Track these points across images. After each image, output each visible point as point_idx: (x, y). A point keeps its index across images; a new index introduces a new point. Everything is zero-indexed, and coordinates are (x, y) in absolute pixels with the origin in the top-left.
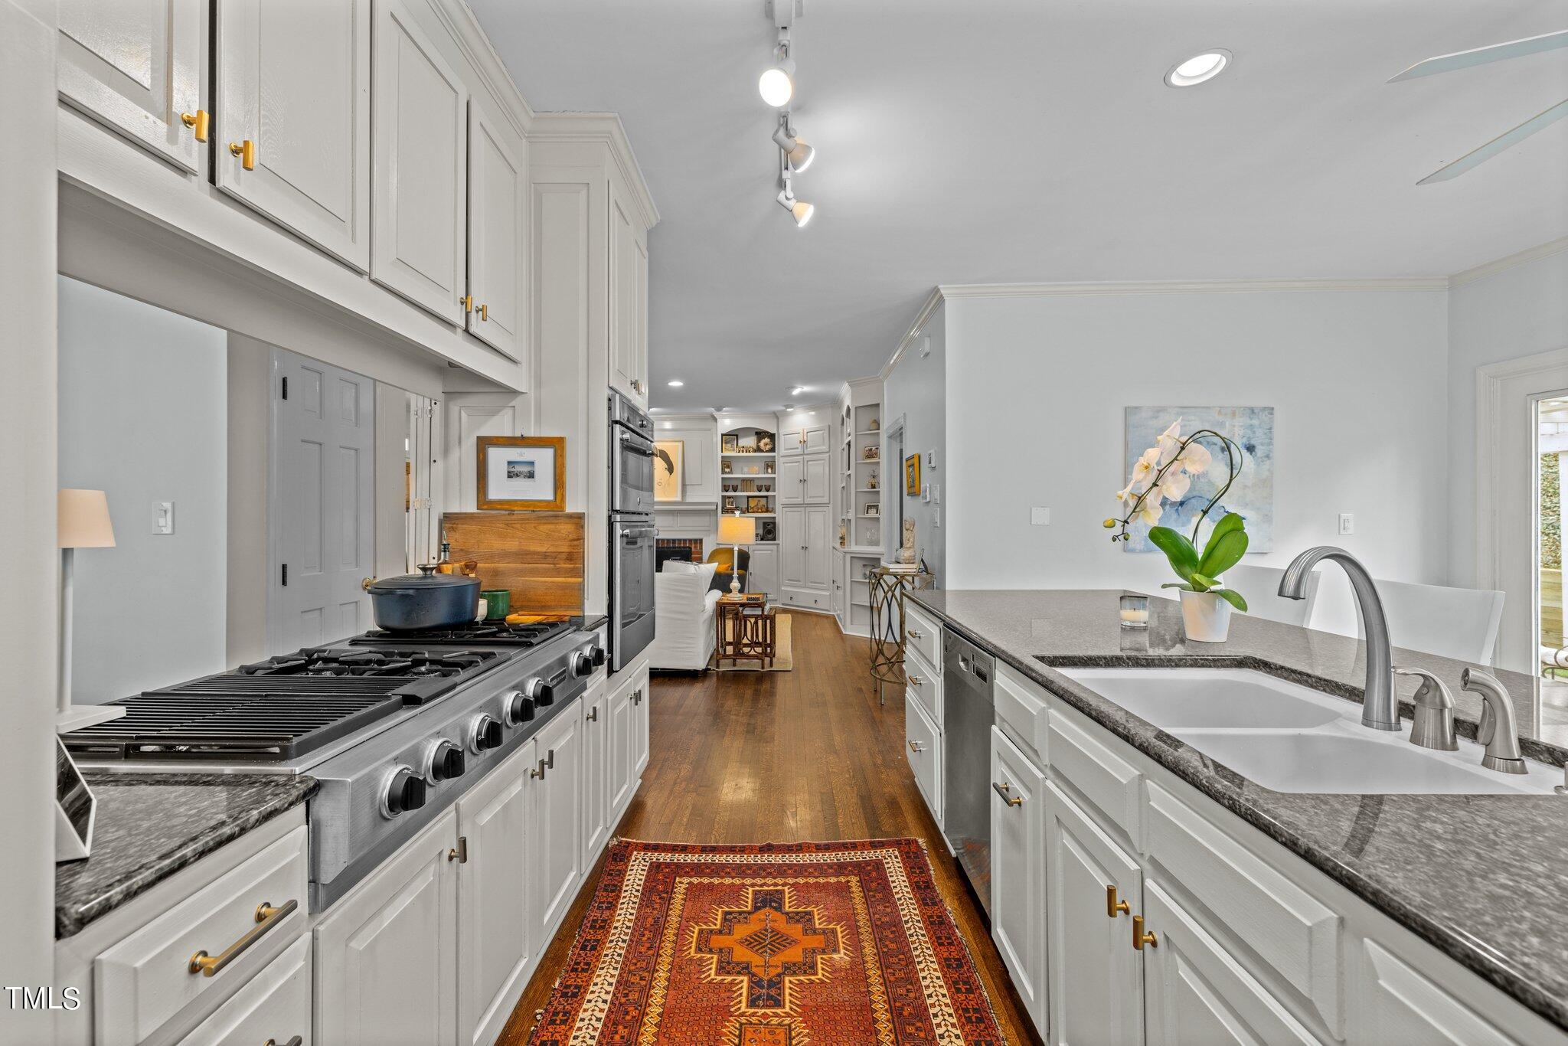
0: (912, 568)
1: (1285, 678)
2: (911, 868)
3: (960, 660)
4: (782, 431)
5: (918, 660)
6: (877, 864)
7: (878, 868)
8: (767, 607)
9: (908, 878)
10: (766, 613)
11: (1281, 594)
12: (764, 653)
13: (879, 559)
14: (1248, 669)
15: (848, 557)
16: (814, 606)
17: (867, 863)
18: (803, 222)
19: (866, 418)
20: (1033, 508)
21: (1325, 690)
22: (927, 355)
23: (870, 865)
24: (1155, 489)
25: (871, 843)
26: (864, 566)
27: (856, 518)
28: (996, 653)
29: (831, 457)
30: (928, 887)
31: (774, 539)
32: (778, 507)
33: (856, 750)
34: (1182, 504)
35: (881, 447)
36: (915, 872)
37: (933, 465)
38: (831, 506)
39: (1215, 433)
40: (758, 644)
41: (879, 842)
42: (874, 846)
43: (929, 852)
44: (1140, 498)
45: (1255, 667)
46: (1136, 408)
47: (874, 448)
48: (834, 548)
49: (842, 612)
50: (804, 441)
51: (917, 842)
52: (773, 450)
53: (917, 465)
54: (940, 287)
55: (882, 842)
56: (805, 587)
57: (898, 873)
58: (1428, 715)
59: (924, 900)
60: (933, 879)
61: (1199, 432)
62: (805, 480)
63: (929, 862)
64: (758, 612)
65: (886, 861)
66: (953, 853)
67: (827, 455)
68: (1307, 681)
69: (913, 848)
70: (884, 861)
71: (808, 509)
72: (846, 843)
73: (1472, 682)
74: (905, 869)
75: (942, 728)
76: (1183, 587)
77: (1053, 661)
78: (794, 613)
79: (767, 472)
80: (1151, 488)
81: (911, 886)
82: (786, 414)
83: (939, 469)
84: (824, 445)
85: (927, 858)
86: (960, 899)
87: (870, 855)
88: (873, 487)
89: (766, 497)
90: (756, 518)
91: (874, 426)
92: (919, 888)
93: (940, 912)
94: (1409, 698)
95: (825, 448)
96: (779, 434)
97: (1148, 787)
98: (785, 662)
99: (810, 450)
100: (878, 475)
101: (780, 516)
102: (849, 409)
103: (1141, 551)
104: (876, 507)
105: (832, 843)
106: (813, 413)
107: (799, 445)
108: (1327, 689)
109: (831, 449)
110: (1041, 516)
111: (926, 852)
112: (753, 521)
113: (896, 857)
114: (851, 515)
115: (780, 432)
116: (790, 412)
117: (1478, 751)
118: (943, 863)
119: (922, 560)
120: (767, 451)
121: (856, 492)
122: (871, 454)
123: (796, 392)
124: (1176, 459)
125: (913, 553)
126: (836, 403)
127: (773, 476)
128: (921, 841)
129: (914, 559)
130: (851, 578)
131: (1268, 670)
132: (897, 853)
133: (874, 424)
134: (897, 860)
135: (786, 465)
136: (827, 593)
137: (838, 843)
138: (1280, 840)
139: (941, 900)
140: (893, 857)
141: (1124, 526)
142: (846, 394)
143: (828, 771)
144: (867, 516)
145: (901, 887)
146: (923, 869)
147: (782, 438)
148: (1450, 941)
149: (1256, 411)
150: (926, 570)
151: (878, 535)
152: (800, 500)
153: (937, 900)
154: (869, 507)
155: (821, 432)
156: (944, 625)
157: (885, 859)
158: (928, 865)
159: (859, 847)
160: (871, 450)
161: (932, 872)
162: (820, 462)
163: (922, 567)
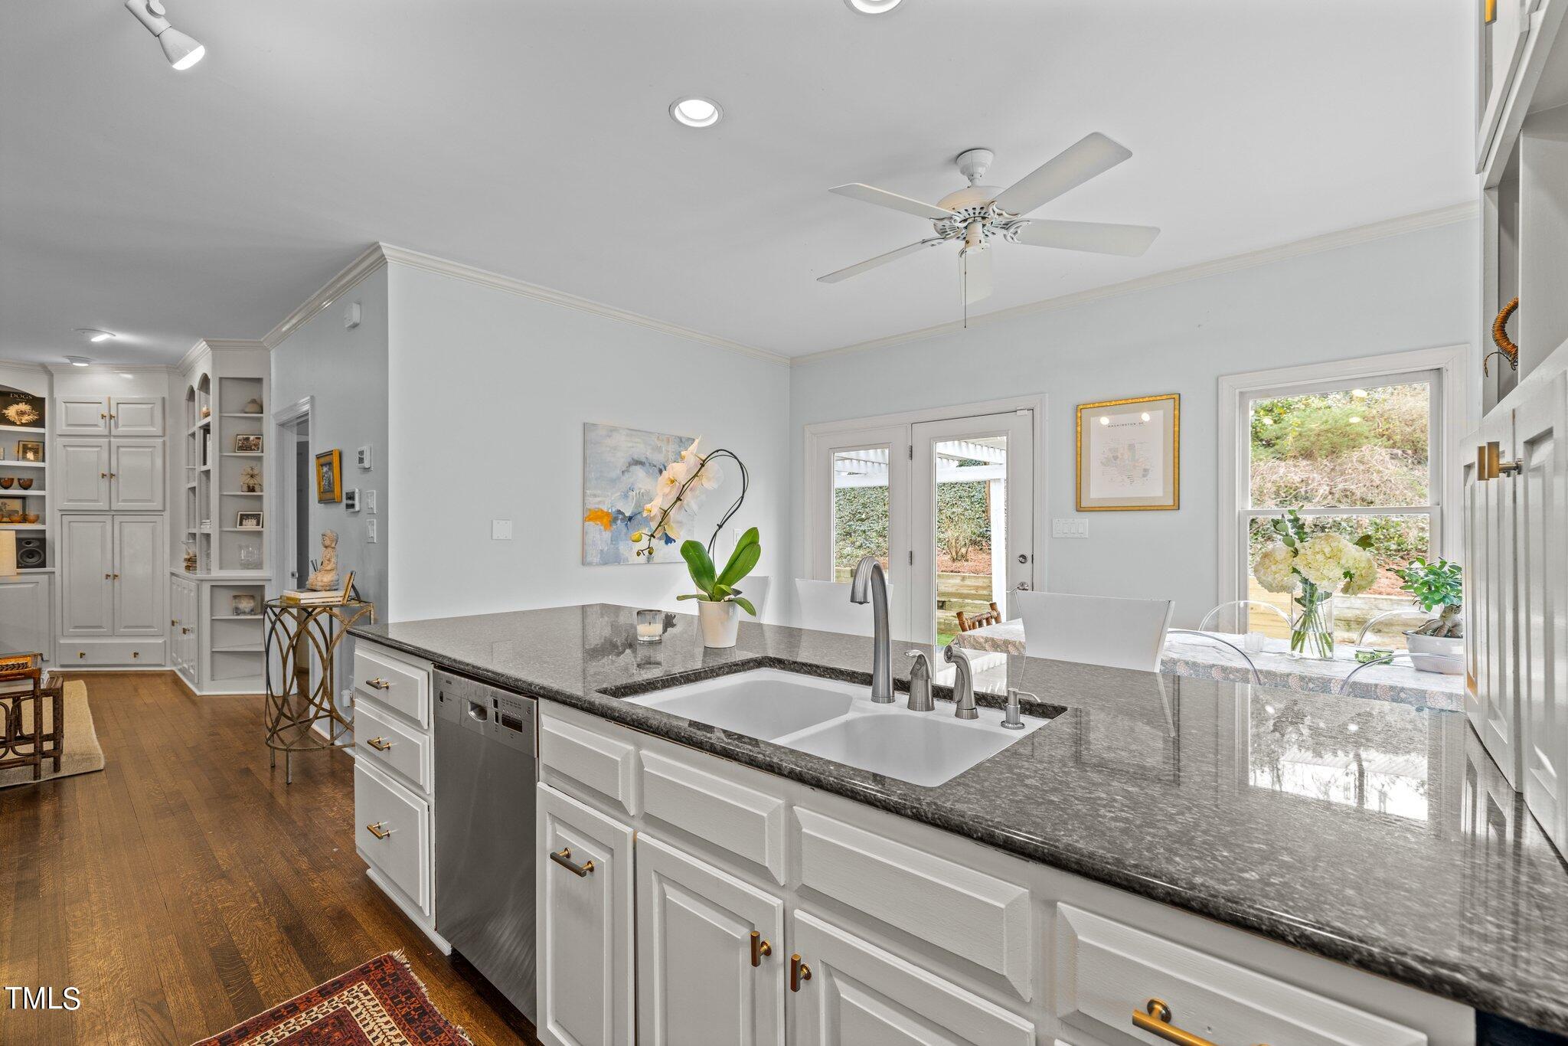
0: (336, 597)
1: (797, 671)
2: (392, 999)
3: (469, 708)
4: (59, 395)
5: (381, 717)
6: (337, 1018)
7: (341, 1024)
8: (45, 677)
9: (391, 1015)
10: (43, 686)
11: (853, 600)
12: (40, 753)
13: (262, 587)
14: (764, 668)
15: (206, 589)
16: (132, 661)
17: (321, 1025)
18: (182, 65)
19: (239, 396)
20: (495, 522)
21: (831, 677)
22: (355, 326)
23: (327, 1025)
24: (679, 503)
25: (319, 991)
26: (235, 597)
27: (221, 532)
28: (534, 693)
29: (168, 444)
30: (425, 1013)
31: (43, 565)
32: (51, 513)
33: (261, 861)
34: (630, 519)
35: (265, 439)
36: (401, 1002)
37: (366, 464)
38: (167, 514)
39: (732, 454)
40: (25, 739)
41: (333, 984)
42: (325, 993)
43: (412, 964)
44: (666, 512)
45: (770, 665)
46: (593, 425)
47: (252, 438)
48: (172, 574)
49: (194, 663)
50: (111, 417)
51: (391, 957)
52: (40, 422)
53: (336, 464)
54: (381, 243)
55: (338, 982)
56: (113, 635)
57: (375, 1014)
58: (919, 687)
59: (422, 1034)
60: (428, 999)
61: (717, 451)
62: (112, 475)
63: (416, 978)
64: (29, 686)
65: (352, 1006)
66: (446, 948)
67: (160, 440)
68: (816, 672)
69: (389, 969)
70: (349, 1009)
71: (118, 519)
72: (278, 1010)
73: (956, 656)
74: (384, 1004)
75: (433, 801)
76: (700, 598)
77: (615, 693)
78: (90, 677)
79: (24, 458)
80: (676, 502)
81: (399, 1024)
82: (68, 371)
83: (376, 471)
84: (152, 424)
85: (412, 974)
86: (471, 1009)
87: (322, 1010)
88: (251, 489)
89: (23, 498)
90: (16, 531)
91: (255, 408)
92: (411, 1021)
93: (450, 1039)
94: (906, 676)
95: (156, 430)
96: (53, 400)
97: (799, 816)
98: (88, 757)
99: (121, 430)
100: (261, 474)
101: (52, 528)
102: (205, 380)
103: (597, 564)
104: (257, 518)
105: (252, 1022)
106: (129, 376)
107: (101, 422)
108: (833, 676)
109: (167, 432)
110: (503, 530)
111: (408, 966)
112: (12, 536)
113: (366, 993)
114: (211, 527)
115: (56, 395)
116: (79, 371)
117: (952, 707)
118: (434, 970)
119: (353, 586)
120: (23, 425)
121: (221, 496)
122: (249, 445)
123: (99, 339)
124: (696, 475)
125: (335, 578)
126: (178, 368)
127: (40, 464)
128: (397, 954)
129: (338, 584)
130: (212, 615)
131: (782, 666)
132: (365, 987)
133: (251, 405)
134: (369, 997)
135: (69, 449)
136: (160, 641)
137: (262, 1017)
138: (975, 836)
139: (446, 1023)
140: (361, 995)
141: (650, 540)
142: (201, 359)
143: (216, 910)
144: (239, 528)
145: (384, 1033)
146: (411, 990)
147: (61, 408)
148: (1152, 885)
149: (683, 440)
150: (358, 598)
151: (261, 553)
152: (102, 505)
153: (441, 1025)
154: (244, 517)
155: (150, 406)
156: (435, 667)
157: (349, 1003)
158: (415, 983)
159: (302, 1007)
160: (248, 439)
161: (424, 990)
162: (147, 450)
163: (353, 594)
